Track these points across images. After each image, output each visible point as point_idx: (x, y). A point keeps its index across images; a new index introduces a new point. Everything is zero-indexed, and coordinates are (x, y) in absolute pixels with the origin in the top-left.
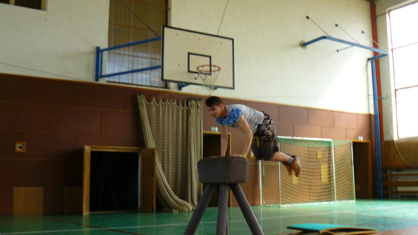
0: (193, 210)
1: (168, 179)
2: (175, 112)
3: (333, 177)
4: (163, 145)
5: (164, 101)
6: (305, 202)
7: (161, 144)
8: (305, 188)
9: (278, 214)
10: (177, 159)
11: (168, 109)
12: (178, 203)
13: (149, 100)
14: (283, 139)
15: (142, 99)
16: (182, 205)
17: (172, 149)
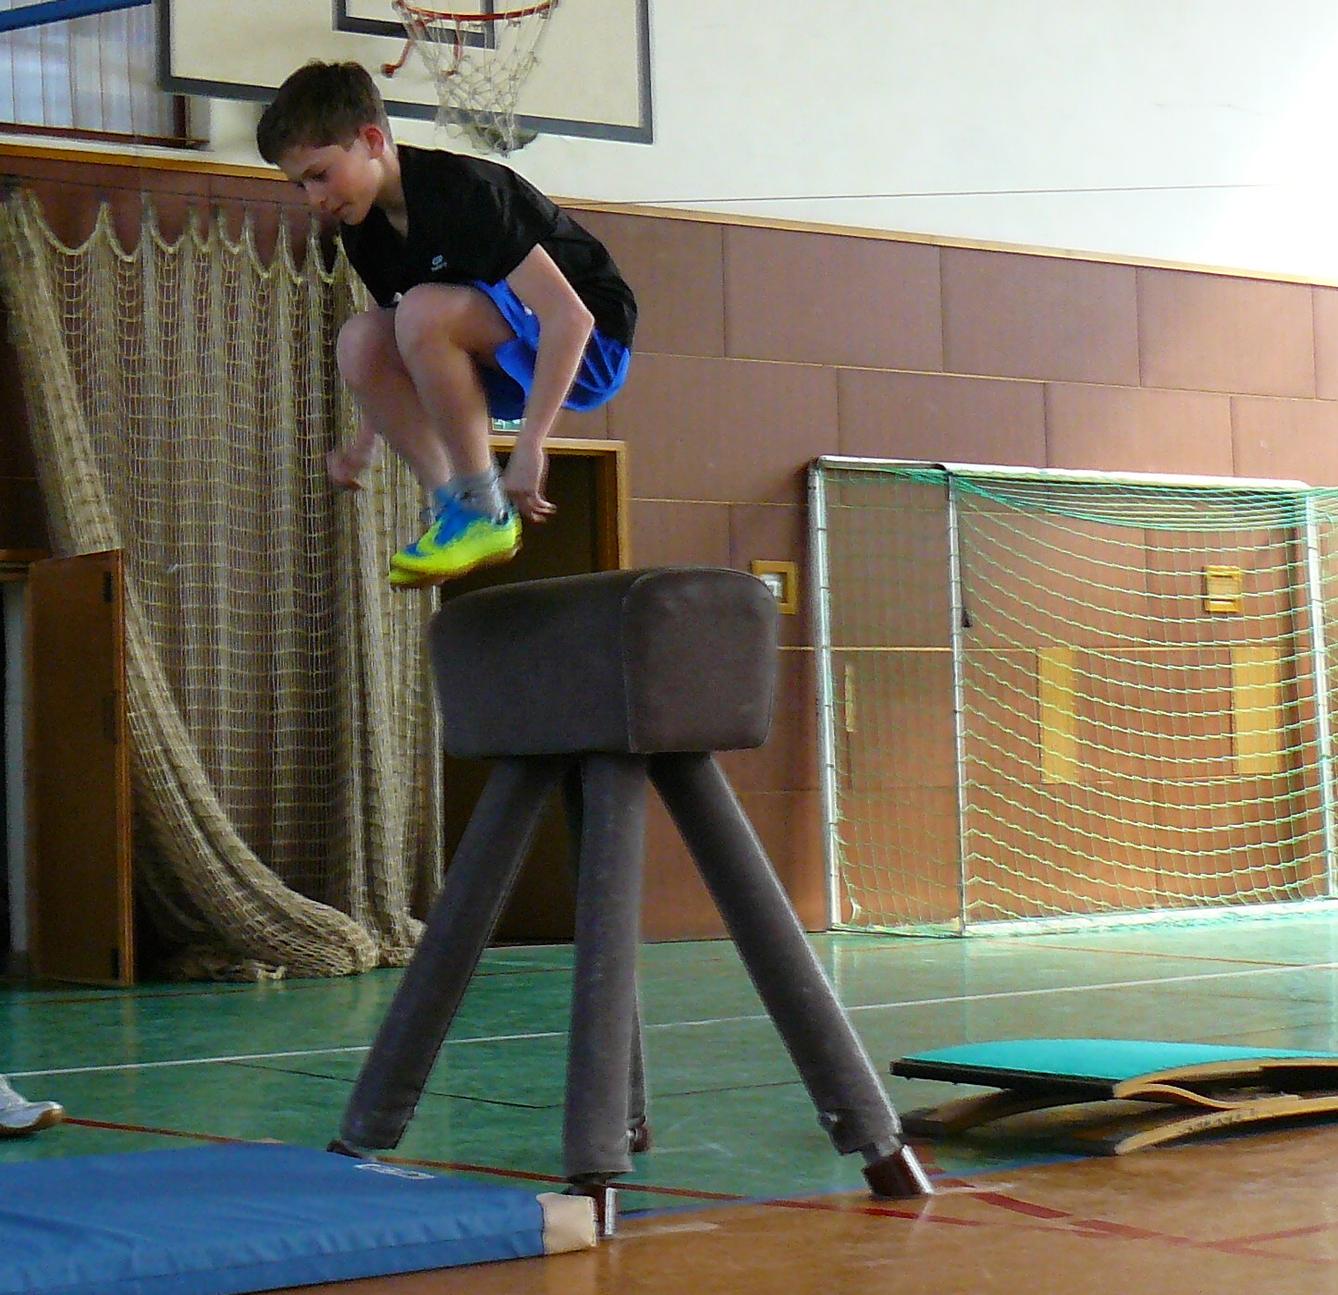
0: (383, 964)
1: (208, 757)
2: (245, 302)
3: (1312, 733)
4: (172, 533)
5: (170, 232)
6: (1133, 903)
7: (156, 522)
8: (1132, 812)
9: (949, 980)
10: (266, 622)
11: (202, 288)
12: (279, 916)
13: (70, 228)
14: (975, 480)
15: (24, 218)
16: (307, 931)
17: (234, 558)
